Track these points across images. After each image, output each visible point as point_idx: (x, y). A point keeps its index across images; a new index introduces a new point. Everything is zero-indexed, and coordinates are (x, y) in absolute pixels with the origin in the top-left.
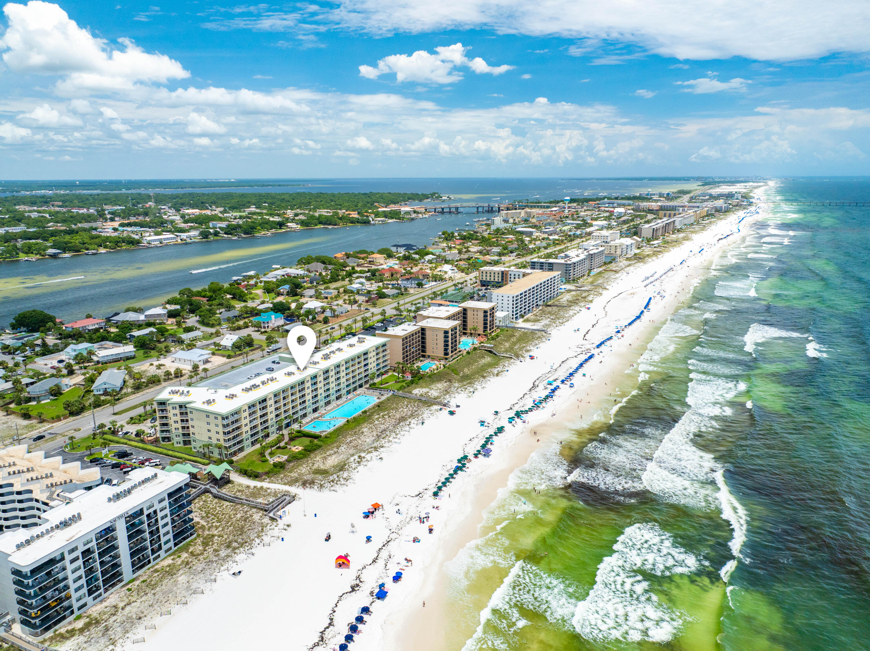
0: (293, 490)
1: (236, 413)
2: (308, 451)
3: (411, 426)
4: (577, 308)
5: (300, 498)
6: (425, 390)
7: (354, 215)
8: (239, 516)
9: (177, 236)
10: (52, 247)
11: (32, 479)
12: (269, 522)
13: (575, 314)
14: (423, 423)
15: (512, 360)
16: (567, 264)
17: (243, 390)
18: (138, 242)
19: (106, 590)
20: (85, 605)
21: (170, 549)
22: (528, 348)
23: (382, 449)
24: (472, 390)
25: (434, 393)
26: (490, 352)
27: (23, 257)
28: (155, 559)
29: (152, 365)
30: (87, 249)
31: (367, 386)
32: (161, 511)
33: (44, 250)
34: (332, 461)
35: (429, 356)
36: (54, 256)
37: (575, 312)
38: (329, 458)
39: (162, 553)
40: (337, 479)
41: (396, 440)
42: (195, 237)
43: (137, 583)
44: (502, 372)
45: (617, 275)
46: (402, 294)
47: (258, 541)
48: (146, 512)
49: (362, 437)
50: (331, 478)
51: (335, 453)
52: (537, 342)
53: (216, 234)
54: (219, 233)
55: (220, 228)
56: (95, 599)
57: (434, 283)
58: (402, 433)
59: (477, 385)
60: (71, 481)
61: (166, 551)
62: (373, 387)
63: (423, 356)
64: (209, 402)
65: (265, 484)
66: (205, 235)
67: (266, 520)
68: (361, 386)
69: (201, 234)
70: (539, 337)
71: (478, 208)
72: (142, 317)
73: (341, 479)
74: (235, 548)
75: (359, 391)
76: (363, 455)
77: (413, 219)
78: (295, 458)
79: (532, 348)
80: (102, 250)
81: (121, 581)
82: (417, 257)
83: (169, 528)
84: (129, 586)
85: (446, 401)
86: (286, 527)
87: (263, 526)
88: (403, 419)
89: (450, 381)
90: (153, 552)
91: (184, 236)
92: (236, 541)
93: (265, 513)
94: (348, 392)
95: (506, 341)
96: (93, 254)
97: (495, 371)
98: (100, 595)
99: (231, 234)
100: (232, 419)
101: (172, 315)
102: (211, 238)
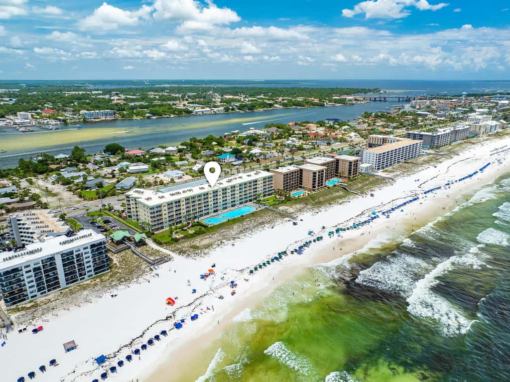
0: (172, 254)
1: (160, 207)
2: (197, 234)
3: (264, 228)
4: (427, 166)
5: (173, 260)
6: (287, 208)
7: (316, 101)
8: (135, 264)
9: (212, 110)
10: (148, 113)
11: (38, 227)
12: (149, 270)
13: (423, 170)
14: (272, 227)
15: (357, 196)
16: (432, 136)
17: (170, 194)
18: (191, 112)
19: (49, 291)
20: (36, 296)
21: (92, 275)
22: (373, 189)
23: (238, 239)
24: (318, 211)
25: (291, 210)
26: (345, 188)
27: (135, 117)
28: (81, 279)
29: (153, 177)
30: (165, 115)
31: (255, 201)
32: (85, 254)
33: (145, 114)
34: (206, 242)
35: (304, 187)
36: (149, 118)
37: (423, 168)
38: (205, 240)
39: (86, 277)
40: (200, 253)
41: (250, 235)
42: (221, 111)
43: (67, 290)
44: (345, 202)
45: (473, 146)
46: (315, 149)
47: (135, 280)
48: (75, 253)
49: (231, 231)
50: (197, 252)
51: (210, 237)
52: (382, 185)
53: (233, 109)
54: (235, 109)
55: (236, 106)
56: (42, 294)
57: (340, 143)
58: (256, 232)
59: (323, 209)
60: (53, 231)
61: (89, 276)
62: (259, 202)
63: (301, 187)
64: (148, 199)
65: (162, 249)
66: (227, 110)
67: (148, 269)
68: (251, 201)
69: (225, 109)
70: (386, 183)
71: (399, 98)
72: (164, 151)
73: (202, 253)
74: (121, 282)
75: (248, 203)
76: (224, 241)
77: (353, 104)
78: (187, 237)
79: (376, 189)
80: (172, 116)
81: (59, 287)
82: (338, 126)
83: (91, 264)
84: (62, 291)
85: (295, 216)
86: (155, 275)
87: (144, 272)
88: (263, 223)
89: (306, 204)
90: (81, 275)
91: (215, 109)
92: (124, 278)
93: (149, 265)
94: (241, 203)
95: (360, 183)
96: (167, 117)
97: (341, 201)
98: (45, 292)
99: (241, 110)
100: (156, 210)
101: (180, 151)
102: (230, 111)
